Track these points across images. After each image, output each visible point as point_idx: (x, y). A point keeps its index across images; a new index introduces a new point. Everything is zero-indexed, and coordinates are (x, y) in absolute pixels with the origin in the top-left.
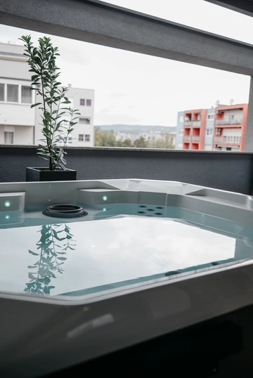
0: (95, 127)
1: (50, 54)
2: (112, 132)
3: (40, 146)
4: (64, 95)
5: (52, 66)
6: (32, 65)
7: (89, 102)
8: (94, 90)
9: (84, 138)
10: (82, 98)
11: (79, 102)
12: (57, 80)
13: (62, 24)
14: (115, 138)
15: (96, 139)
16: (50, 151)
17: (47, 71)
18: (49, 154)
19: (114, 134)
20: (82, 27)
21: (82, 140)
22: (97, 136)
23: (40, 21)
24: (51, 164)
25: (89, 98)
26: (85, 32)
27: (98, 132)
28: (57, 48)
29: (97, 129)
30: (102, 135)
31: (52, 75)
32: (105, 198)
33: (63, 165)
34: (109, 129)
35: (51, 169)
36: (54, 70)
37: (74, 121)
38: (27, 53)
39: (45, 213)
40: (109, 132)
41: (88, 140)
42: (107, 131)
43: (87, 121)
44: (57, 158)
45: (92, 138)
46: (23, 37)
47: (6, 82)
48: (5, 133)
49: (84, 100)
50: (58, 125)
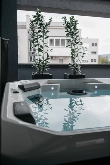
0: (99, 56)
1: (74, 23)
2: (107, 57)
3: (70, 64)
4: (80, 41)
5: (75, 29)
6: (67, 29)
7: (96, 45)
8: (98, 39)
9: (94, 60)
10: (93, 43)
11: (91, 45)
12: (77, 35)
13: (80, 10)
14: (108, 60)
15: (99, 61)
16: (74, 66)
17: (73, 31)
18: (73, 67)
19: (108, 59)
20: (90, 10)
21: (93, 61)
22: (100, 60)
23: (71, 10)
24: (74, 72)
25: (96, 43)
26: (91, 12)
27: (100, 58)
28: (77, 20)
29: (100, 56)
30: (102, 59)
31: (75, 33)
32: (96, 87)
33: (80, 72)
34: (106, 56)
35: (74, 74)
36: (76, 30)
37: (84, 52)
38: (65, 24)
39: (68, 93)
40: (105, 58)
41: (95, 61)
42: (104, 57)
43: (95, 53)
44: (77, 69)
45: (97, 61)
46: (63, 17)
47: (60, 38)
48: (60, 59)
49: (94, 44)
50: (78, 54)
